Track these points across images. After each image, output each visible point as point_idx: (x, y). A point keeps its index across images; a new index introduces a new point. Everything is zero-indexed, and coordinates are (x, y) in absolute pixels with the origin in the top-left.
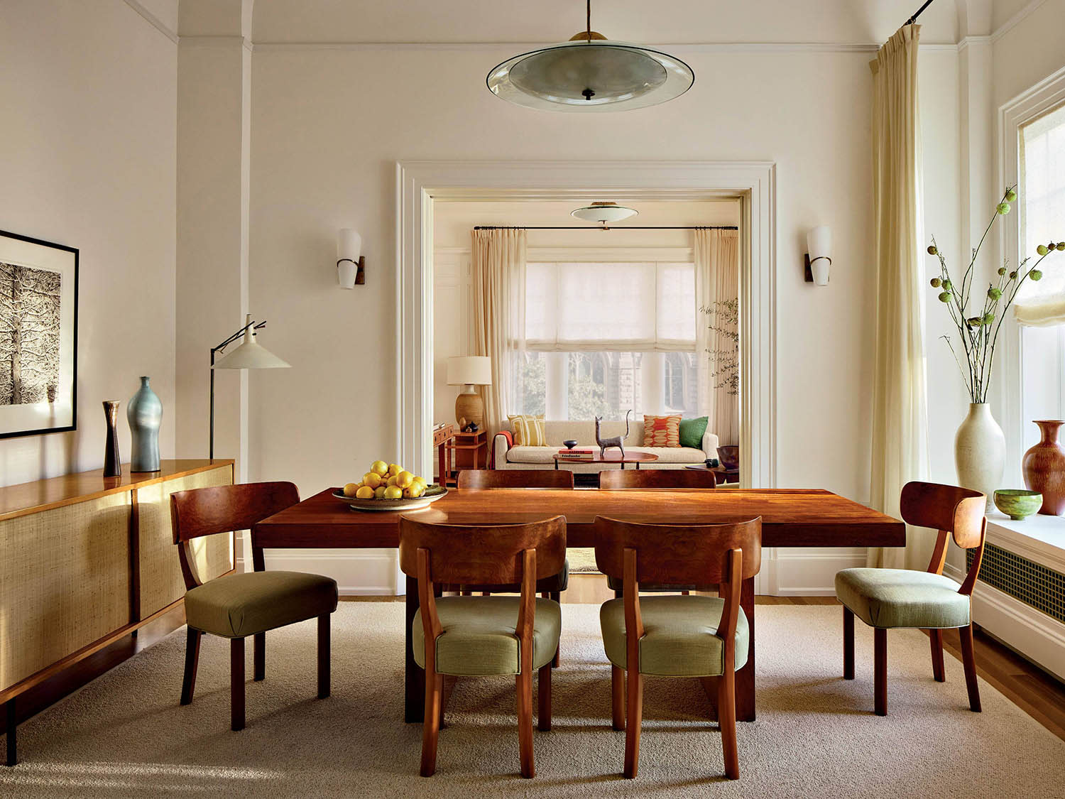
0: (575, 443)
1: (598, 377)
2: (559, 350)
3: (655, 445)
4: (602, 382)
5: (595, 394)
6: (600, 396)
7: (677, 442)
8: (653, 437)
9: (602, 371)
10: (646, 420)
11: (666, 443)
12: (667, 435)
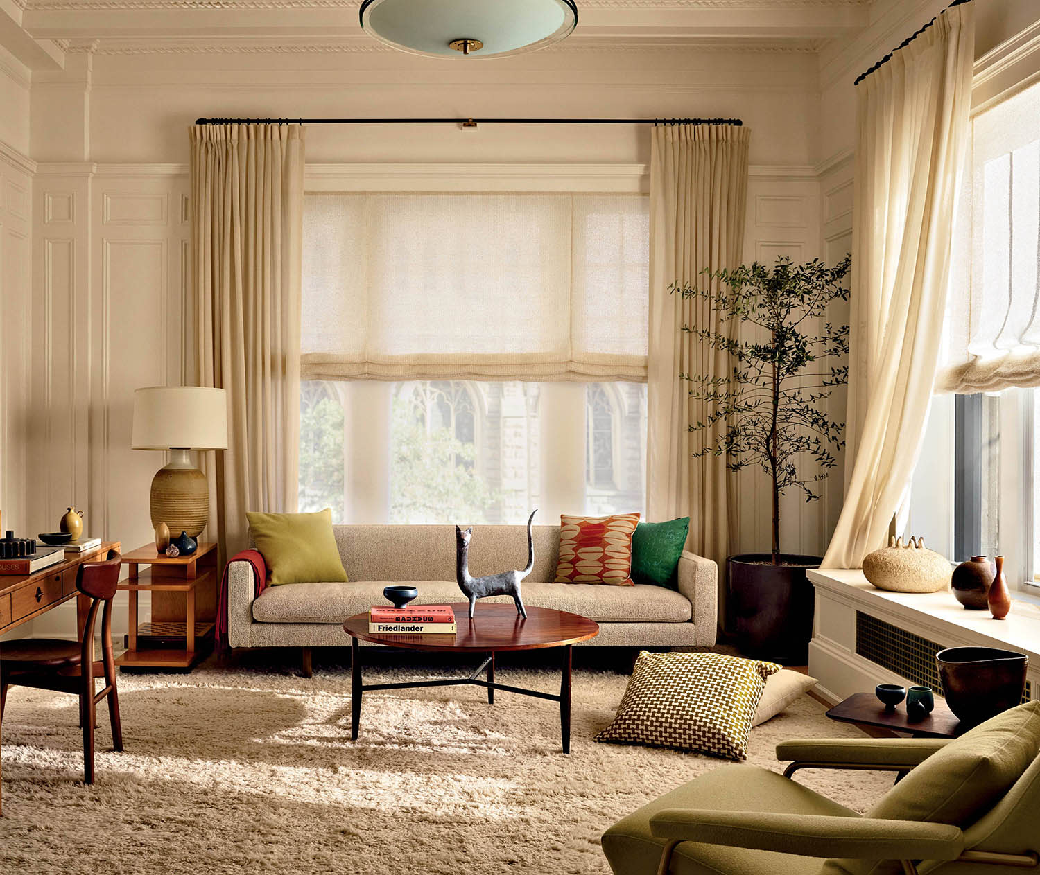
0: (411, 593)
1: (465, 431)
2: (371, 377)
3: (578, 578)
4: (471, 439)
5: (459, 460)
6: (468, 465)
7: (625, 574)
8: (573, 562)
9: (472, 418)
10: (563, 524)
11: (600, 575)
12: (604, 559)
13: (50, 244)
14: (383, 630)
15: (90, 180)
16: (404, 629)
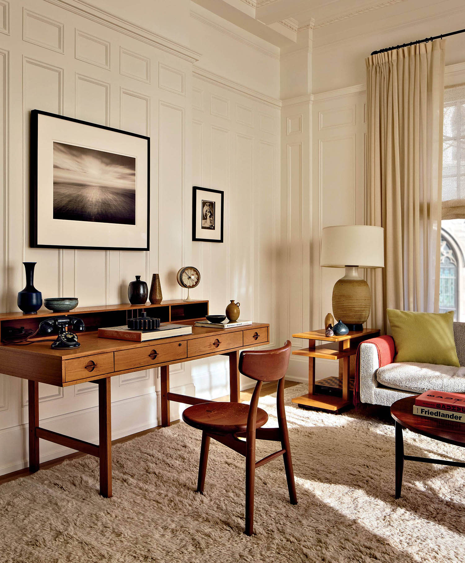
13: (290, 147)
14: (426, 414)
15: (311, 106)
16: (443, 415)
